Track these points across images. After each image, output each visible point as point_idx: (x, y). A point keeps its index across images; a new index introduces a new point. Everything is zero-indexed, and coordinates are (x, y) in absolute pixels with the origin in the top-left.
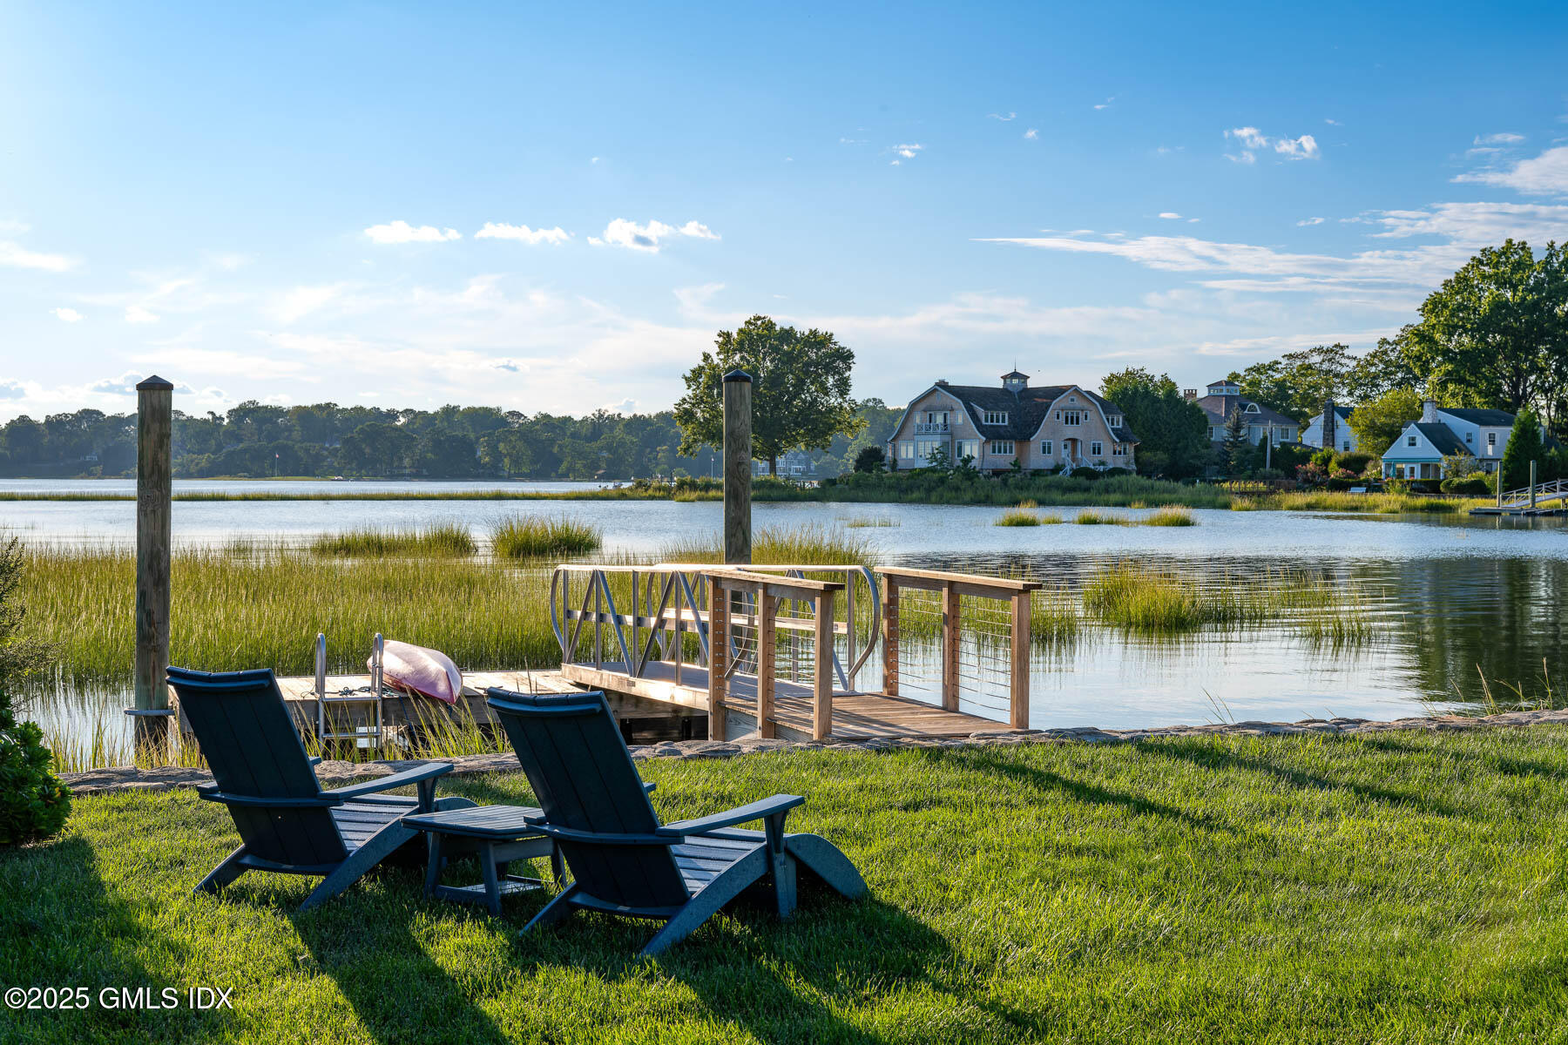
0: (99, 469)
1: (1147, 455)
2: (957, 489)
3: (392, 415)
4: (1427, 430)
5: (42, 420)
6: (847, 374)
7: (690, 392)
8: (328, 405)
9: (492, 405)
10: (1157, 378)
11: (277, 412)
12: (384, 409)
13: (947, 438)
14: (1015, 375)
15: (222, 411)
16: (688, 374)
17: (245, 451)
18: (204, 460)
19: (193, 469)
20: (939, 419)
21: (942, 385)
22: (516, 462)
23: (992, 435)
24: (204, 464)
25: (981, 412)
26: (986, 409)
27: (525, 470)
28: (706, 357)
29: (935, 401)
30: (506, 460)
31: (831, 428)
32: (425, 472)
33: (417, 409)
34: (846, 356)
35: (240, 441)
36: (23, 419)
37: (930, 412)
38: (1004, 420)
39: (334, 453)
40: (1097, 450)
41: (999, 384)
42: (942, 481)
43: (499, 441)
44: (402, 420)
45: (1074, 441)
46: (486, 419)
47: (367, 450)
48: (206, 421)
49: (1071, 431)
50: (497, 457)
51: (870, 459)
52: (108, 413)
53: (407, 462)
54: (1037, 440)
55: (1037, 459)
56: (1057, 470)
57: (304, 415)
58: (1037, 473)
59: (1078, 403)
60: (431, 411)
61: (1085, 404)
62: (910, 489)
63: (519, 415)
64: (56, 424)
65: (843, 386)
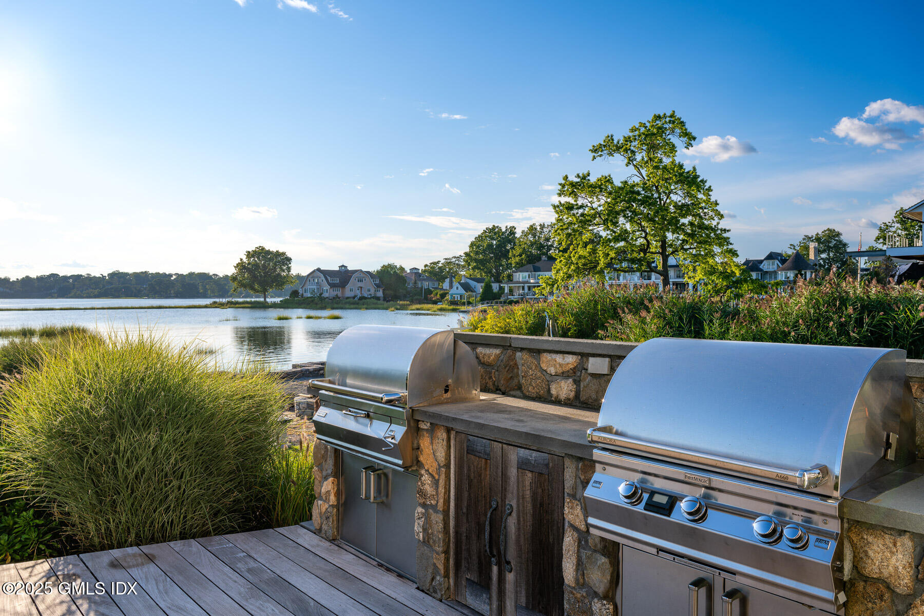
0: (56, 295)
1: (387, 292)
2: (317, 304)
3: (171, 275)
4: (462, 285)
5: (35, 277)
6: (290, 265)
7: (236, 272)
8: (146, 272)
9: (206, 272)
10: (398, 267)
11: (127, 274)
12: (167, 273)
13: (319, 287)
14: (343, 266)
15: (106, 274)
16: (236, 265)
17: (112, 288)
18: (96, 292)
19: (92, 295)
20: (316, 281)
21: (319, 270)
22: (213, 292)
23: (333, 286)
24: (96, 293)
25: (329, 278)
26: (331, 277)
27: (216, 294)
28: (241, 260)
29: (315, 274)
30: (209, 291)
31: (284, 283)
32: (179, 295)
33: (180, 273)
34: (289, 260)
35: (112, 285)
36: (27, 277)
37: (314, 278)
38: (337, 281)
39: (145, 289)
40: (369, 290)
41: (337, 269)
42: (313, 301)
43: (206, 284)
44: (174, 277)
45: (361, 287)
46: (204, 277)
47: (158, 288)
48: (99, 277)
49: (360, 284)
50: (206, 290)
51: (295, 293)
52: (61, 275)
53: (172, 292)
54: (348, 287)
55: (348, 293)
56: (354, 298)
57: (137, 275)
58: (348, 298)
59: (362, 275)
60: (185, 274)
61: (364, 275)
62: (302, 304)
63: (217, 275)
64: (40, 279)
65: (289, 269)
